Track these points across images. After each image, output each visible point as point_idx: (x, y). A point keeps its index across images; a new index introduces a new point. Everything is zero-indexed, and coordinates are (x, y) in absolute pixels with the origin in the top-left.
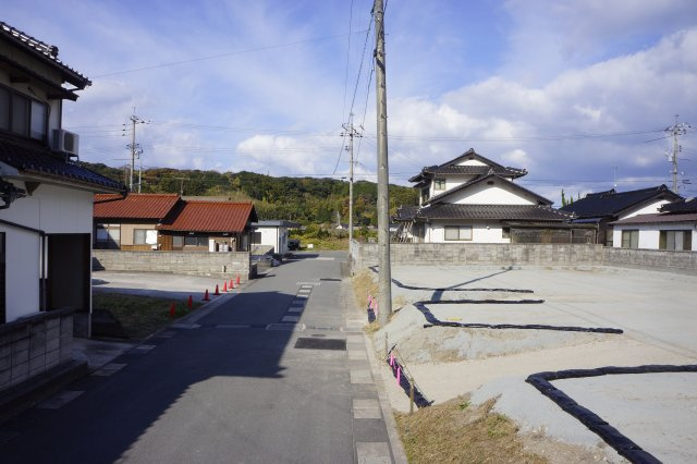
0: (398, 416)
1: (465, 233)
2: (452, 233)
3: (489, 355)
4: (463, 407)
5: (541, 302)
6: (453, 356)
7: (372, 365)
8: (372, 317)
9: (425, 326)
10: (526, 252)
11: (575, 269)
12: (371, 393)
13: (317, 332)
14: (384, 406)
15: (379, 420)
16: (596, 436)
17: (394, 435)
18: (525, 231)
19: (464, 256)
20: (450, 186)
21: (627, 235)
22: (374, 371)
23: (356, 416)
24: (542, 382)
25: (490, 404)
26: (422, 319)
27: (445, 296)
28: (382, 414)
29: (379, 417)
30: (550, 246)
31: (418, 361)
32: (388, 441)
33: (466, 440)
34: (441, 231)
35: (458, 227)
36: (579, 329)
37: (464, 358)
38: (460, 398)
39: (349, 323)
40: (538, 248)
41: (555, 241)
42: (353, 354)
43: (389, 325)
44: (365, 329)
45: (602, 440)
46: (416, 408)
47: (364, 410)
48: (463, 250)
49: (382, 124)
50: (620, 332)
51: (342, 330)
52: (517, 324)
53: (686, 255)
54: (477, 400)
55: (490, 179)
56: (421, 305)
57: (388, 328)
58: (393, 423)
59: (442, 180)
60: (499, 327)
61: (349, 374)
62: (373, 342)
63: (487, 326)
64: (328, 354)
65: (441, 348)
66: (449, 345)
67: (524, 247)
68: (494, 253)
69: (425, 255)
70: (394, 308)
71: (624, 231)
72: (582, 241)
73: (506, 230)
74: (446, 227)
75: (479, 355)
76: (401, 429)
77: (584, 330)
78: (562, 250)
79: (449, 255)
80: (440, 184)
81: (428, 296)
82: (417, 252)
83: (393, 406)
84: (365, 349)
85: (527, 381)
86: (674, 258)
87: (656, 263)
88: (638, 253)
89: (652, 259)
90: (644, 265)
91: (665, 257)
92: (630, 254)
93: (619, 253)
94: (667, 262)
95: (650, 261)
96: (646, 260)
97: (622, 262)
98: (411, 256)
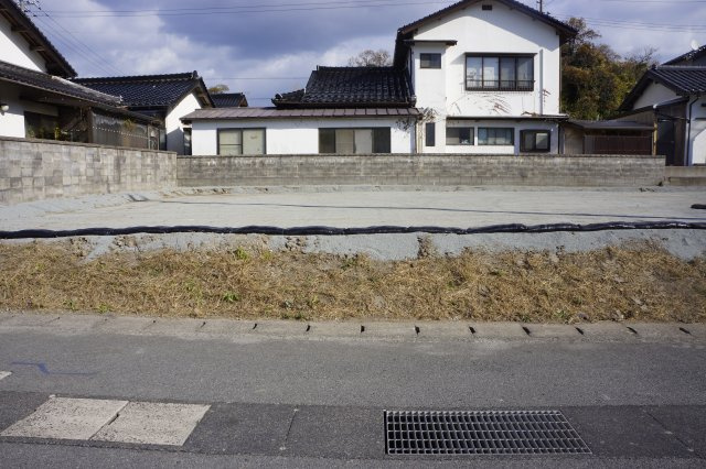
40: (128, 156)
53: (380, 159)
78: (149, 160)
86: (375, 164)
87: (334, 173)
88: (284, 160)
89: (321, 168)
90: (302, 177)
91: (354, 164)
92: (262, 164)
93: (230, 165)
94: (359, 170)
95: (316, 172)
96: (308, 169)
97: (240, 178)
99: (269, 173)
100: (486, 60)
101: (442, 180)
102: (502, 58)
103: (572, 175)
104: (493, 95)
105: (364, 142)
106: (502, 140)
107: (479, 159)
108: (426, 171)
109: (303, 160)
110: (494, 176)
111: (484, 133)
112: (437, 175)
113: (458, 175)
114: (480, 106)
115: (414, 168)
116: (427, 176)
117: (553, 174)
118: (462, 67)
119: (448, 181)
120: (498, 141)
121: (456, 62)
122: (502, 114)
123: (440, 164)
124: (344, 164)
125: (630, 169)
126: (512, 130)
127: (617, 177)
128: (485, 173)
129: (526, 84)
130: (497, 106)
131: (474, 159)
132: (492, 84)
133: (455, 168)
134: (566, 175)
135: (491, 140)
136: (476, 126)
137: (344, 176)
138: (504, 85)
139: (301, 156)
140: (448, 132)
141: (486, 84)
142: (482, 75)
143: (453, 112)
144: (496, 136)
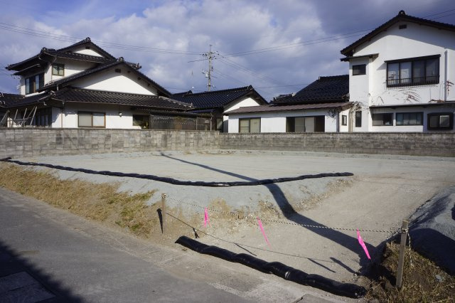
1: (98, 120)
2: (86, 120)
10: (165, 138)
11: (207, 152)
18: (162, 118)
19: (110, 142)
20: (69, 72)
30: (183, 133)
34: (75, 117)
35: (92, 113)
40: (174, 134)
41: (186, 128)
48: (108, 137)
59: (60, 66)
67: (163, 133)
68: (138, 140)
69: (69, 143)
71: (240, 120)
73: (137, 119)
74: (79, 113)
78: (192, 136)
79: (95, 142)
80: (58, 69)
82: (59, 139)
86: (312, 139)
87: (290, 144)
88: (266, 136)
89: (283, 141)
90: (274, 146)
91: (300, 138)
92: (256, 138)
93: (241, 138)
94: (303, 142)
95: (281, 143)
96: (277, 142)
97: (245, 145)
98: (51, 144)
99: (259, 143)
100: (402, 65)
101: (351, 150)
102: (414, 62)
103: (447, 148)
104: (407, 89)
105: (310, 125)
106: (414, 121)
107: (376, 136)
108: (342, 144)
109: (274, 136)
110: (386, 148)
111: (400, 117)
112: (348, 147)
113: (362, 147)
114: (398, 97)
115: (334, 141)
116: (342, 147)
118: (385, 71)
119: (354, 150)
120: (411, 122)
121: (381, 68)
122: (413, 102)
123: (350, 139)
124: (295, 139)
126: (422, 113)
128: (379, 146)
129: (433, 79)
130: (410, 97)
131: (372, 136)
132: (407, 81)
133: (360, 142)
134: (442, 148)
135: (405, 122)
136: (394, 112)
137: (295, 146)
138: (415, 81)
139: (274, 133)
140: (374, 117)
141: (402, 81)
142: (400, 76)
143: (378, 103)
144: (410, 118)
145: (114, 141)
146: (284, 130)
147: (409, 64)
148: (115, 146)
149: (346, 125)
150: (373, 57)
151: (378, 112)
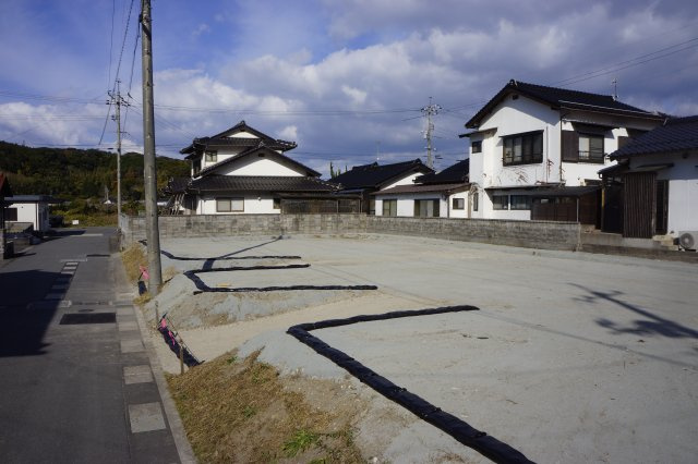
0: (169, 378)
1: (236, 204)
2: (224, 204)
3: (258, 316)
4: (230, 361)
5: (307, 266)
6: (223, 319)
7: (143, 334)
8: (142, 289)
9: (195, 293)
10: (296, 222)
11: (342, 236)
12: (142, 360)
13: (84, 307)
14: (155, 370)
15: (150, 383)
16: (343, 371)
17: (166, 395)
18: (295, 201)
19: (236, 227)
20: (222, 157)
21: (387, 204)
22: (145, 340)
23: (128, 382)
24: (301, 333)
25: (255, 356)
26: (192, 286)
27: (216, 265)
28: (154, 378)
29: (151, 380)
30: (319, 216)
31: (189, 327)
32: (160, 401)
33: (233, 389)
34: (213, 202)
35: (230, 199)
36: (339, 288)
37: (234, 320)
38: (228, 354)
39: (119, 297)
40: (307, 217)
41: (323, 211)
42: (124, 326)
43: (160, 296)
44: (136, 301)
45: (348, 373)
46: (186, 368)
47: (135, 376)
48: (235, 222)
49: (147, 93)
50: (375, 288)
51: (111, 303)
52: (283, 286)
53: (436, 221)
54: (244, 353)
55: (261, 152)
56: (191, 274)
57: (160, 298)
58: (165, 384)
59: (213, 152)
60: (266, 289)
61: (120, 346)
62: (144, 313)
63: (255, 289)
64: (96, 328)
65: (210, 313)
66: (219, 309)
67: (294, 217)
68: (266, 223)
69: (197, 227)
70: (165, 278)
71: (384, 201)
72: (348, 211)
73: (277, 202)
74: (218, 199)
75: (248, 317)
76: (172, 389)
77: (344, 288)
78: (330, 219)
79: (222, 226)
80: (211, 155)
81: (200, 265)
82: (189, 224)
83: (165, 369)
84: (136, 321)
85: (288, 332)
87: (411, 229)
90: (402, 230)
91: (419, 223)
92: (390, 221)
93: (382, 222)
94: (421, 227)
95: (406, 227)
97: (383, 229)
98: (182, 228)
101: (452, 237)
104: (519, 169)
105: (430, 209)
106: (525, 205)
109: (402, 220)
111: (514, 200)
113: (460, 234)
114: (510, 178)
117: (506, 236)
118: (502, 148)
119: (454, 237)
122: (524, 184)
124: (416, 223)
125: (553, 234)
127: (544, 241)
128: (471, 233)
129: (539, 157)
130: (521, 177)
132: (519, 159)
135: (518, 206)
136: (509, 195)
137: (415, 231)
138: (525, 159)
140: (494, 199)
141: (515, 160)
142: (513, 153)
143: (496, 184)
144: (521, 202)
145: (242, 225)
146: (412, 214)
147: (520, 140)
148: (241, 230)
149: (463, 208)
150: (493, 131)
151: (496, 194)
